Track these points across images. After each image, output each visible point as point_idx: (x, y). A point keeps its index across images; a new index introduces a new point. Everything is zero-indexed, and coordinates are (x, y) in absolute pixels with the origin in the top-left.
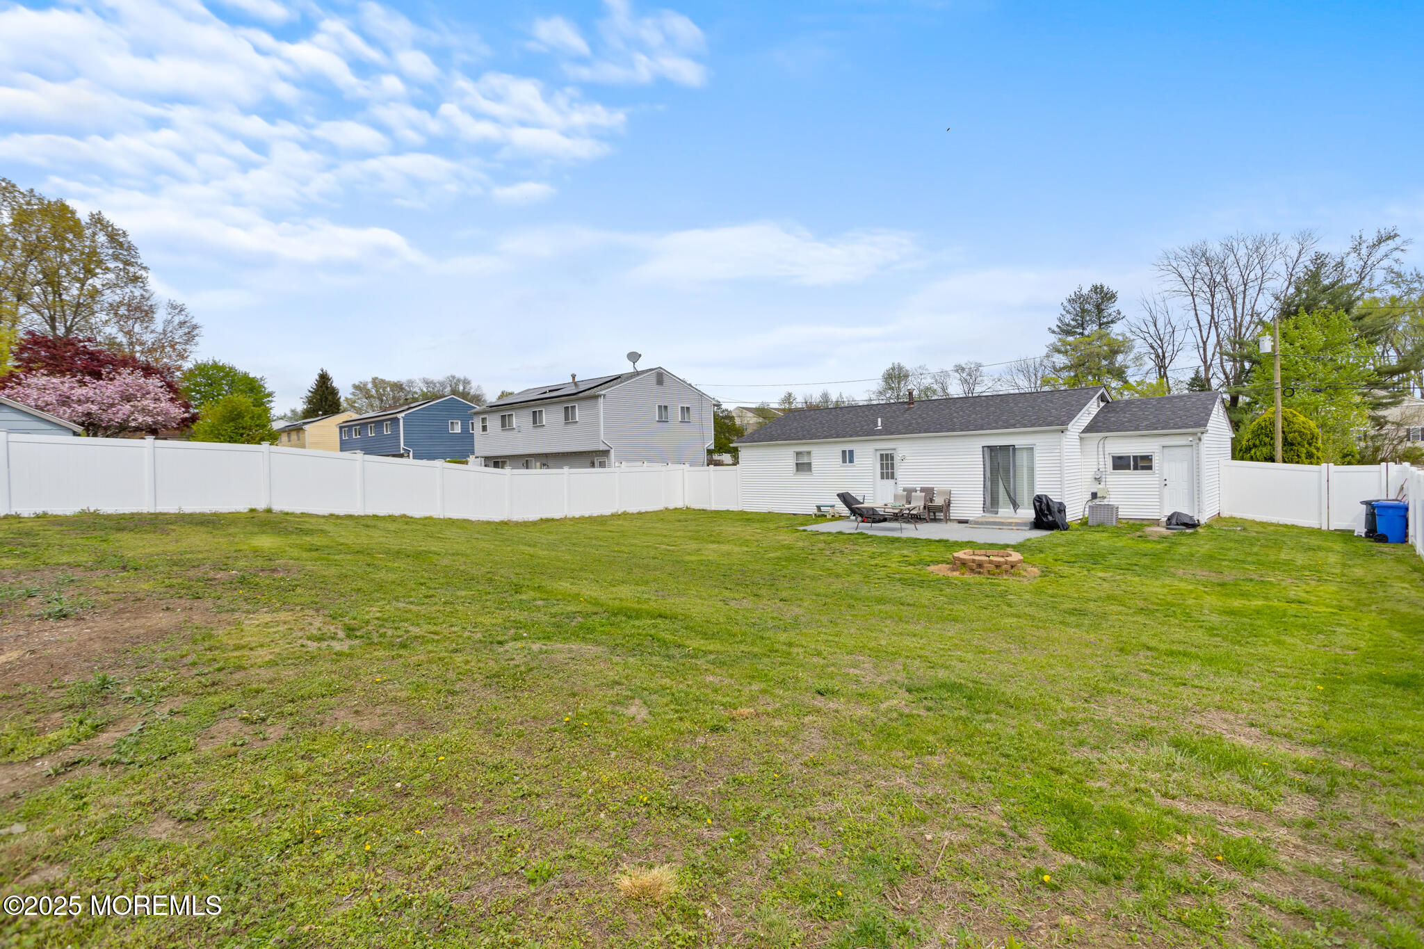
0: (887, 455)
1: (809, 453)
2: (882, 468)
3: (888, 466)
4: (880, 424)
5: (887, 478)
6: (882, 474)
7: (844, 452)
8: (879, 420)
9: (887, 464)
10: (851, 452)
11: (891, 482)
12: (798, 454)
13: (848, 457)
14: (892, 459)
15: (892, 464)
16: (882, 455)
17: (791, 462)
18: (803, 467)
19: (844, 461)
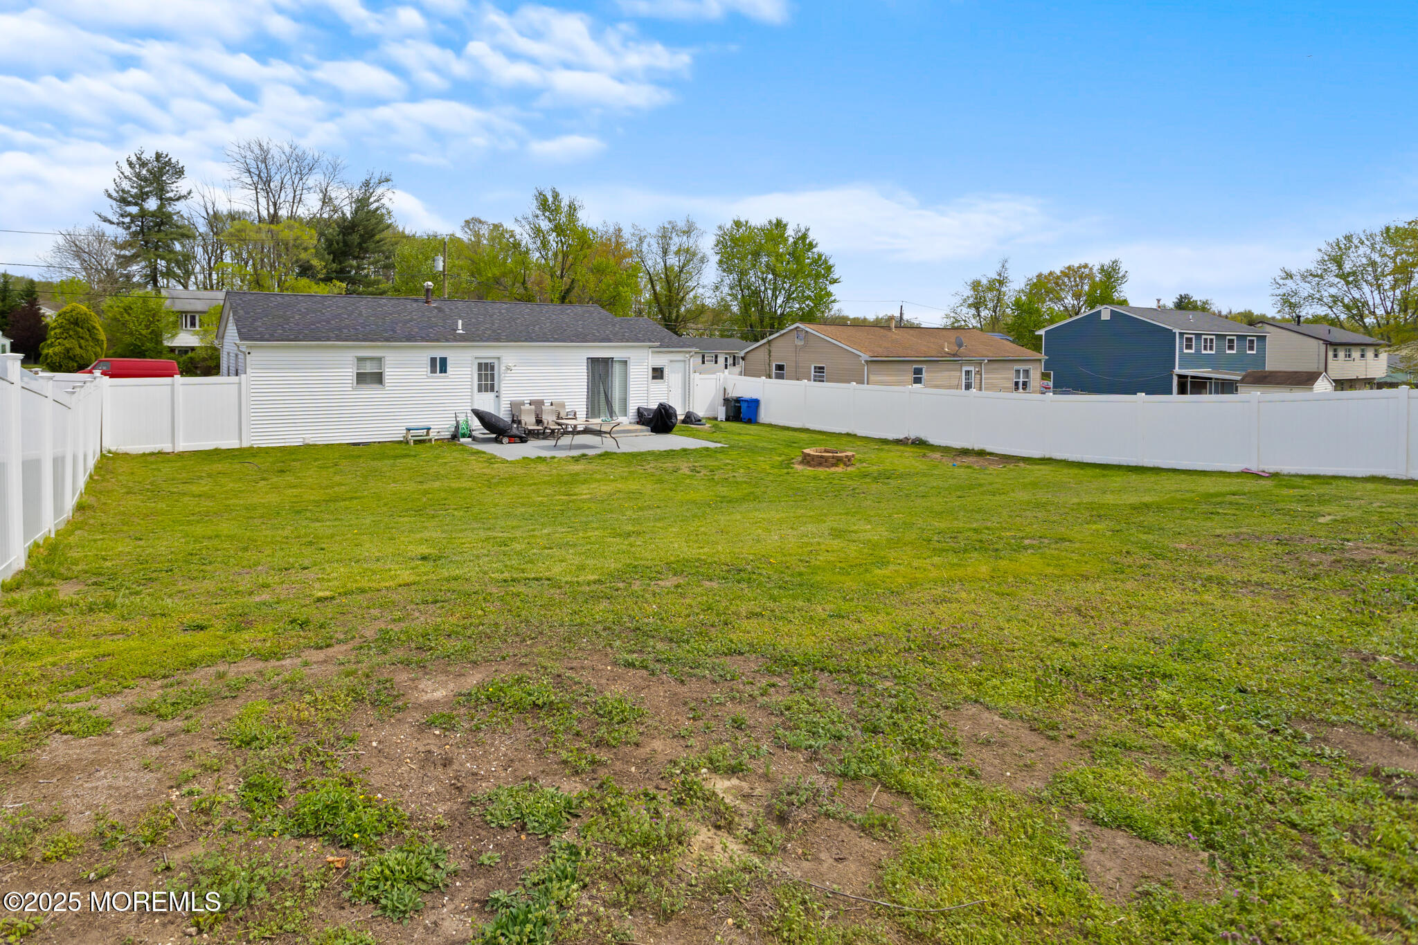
0: (486, 364)
1: (380, 360)
2: (480, 379)
3: (487, 377)
4: (460, 327)
5: (486, 391)
6: (480, 386)
7: (433, 360)
8: (460, 322)
9: (486, 375)
10: (444, 361)
11: (491, 395)
12: (360, 359)
13: (440, 366)
14: (492, 368)
15: (492, 375)
16: (480, 365)
17: (350, 373)
18: (371, 378)
19: (433, 371)
